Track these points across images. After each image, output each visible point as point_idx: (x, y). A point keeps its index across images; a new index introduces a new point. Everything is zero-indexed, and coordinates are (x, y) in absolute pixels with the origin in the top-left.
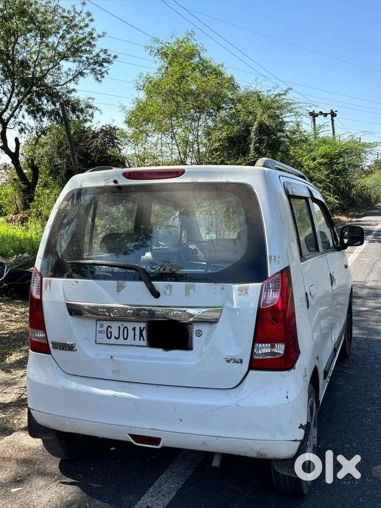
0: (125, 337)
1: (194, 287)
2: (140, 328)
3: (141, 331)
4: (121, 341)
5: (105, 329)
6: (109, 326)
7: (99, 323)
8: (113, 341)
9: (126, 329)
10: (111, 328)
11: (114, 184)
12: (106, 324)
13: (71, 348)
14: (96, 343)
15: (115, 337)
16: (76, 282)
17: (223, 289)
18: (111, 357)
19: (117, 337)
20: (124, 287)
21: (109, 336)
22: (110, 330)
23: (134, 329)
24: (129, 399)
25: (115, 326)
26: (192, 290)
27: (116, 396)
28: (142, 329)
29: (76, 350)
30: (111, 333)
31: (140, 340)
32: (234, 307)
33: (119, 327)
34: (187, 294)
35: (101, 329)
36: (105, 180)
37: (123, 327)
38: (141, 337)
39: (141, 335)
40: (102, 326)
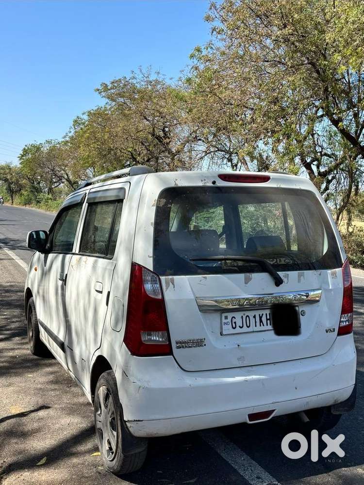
0: (248, 325)
1: (303, 275)
2: (259, 315)
3: (261, 318)
4: (245, 329)
5: (229, 320)
6: (234, 317)
7: (224, 315)
8: (238, 330)
9: (248, 318)
10: (235, 318)
11: (212, 185)
12: (230, 315)
13: (199, 343)
14: (221, 335)
15: (240, 326)
16: (204, 277)
17: (320, 275)
18: (238, 345)
19: (241, 326)
20: (250, 279)
21: (234, 326)
22: (234, 320)
23: (255, 317)
24: (259, 380)
25: (238, 316)
26: (302, 277)
27: (247, 381)
28: (261, 316)
29: (205, 345)
30: (235, 323)
31: (260, 325)
32: (330, 288)
33: (242, 316)
34: (299, 281)
35: (226, 321)
36: (202, 181)
37: (245, 316)
38: (261, 323)
39: (261, 321)
40: (226, 318)
